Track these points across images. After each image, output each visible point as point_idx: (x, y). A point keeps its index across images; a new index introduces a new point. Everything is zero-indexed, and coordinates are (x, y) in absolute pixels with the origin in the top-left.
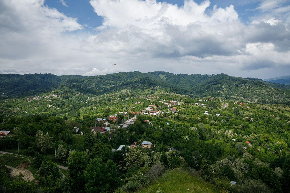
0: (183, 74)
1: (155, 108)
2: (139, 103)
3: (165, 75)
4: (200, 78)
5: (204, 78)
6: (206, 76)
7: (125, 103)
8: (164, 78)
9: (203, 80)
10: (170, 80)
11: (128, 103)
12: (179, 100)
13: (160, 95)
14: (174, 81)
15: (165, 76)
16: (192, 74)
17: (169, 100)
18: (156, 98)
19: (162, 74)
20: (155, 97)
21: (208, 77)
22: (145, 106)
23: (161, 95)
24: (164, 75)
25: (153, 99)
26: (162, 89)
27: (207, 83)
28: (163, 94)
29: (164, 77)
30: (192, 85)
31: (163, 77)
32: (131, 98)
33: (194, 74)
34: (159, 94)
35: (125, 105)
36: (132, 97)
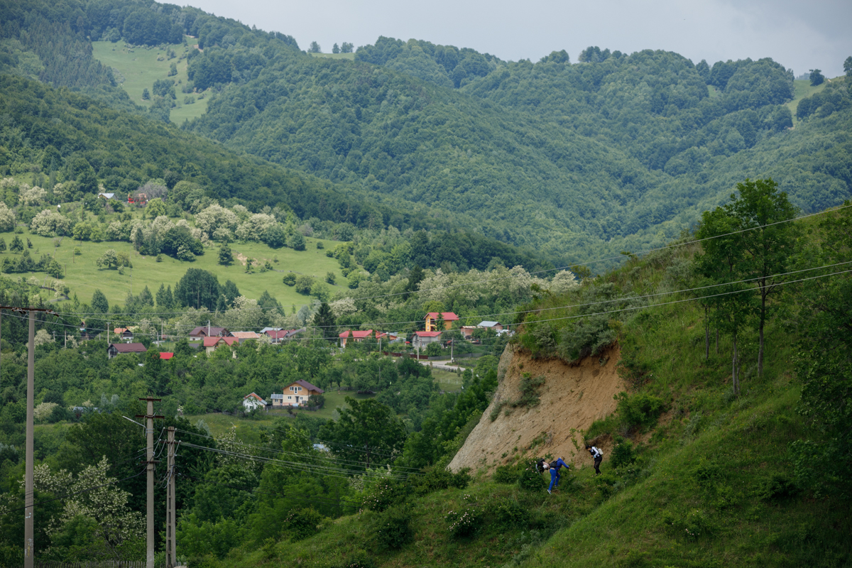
0: (428, 48)
3: (179, 50)
4: (682, 104)
5: (741, 115)
6: (766, 84)
8: (178, 89)
9: (735, 134)
10: (279, 126)
14: (342, 148)
15: (183, 67)
16: (564, 56)
19: (137, 41)
21: (784, 93)
24: (158, 52)
26: (300, 247)
27: (832, 172)
29: (162, 73)
30: (597, 204)
31: (164, 88)
33: (590, 53)
36: (43, 336)
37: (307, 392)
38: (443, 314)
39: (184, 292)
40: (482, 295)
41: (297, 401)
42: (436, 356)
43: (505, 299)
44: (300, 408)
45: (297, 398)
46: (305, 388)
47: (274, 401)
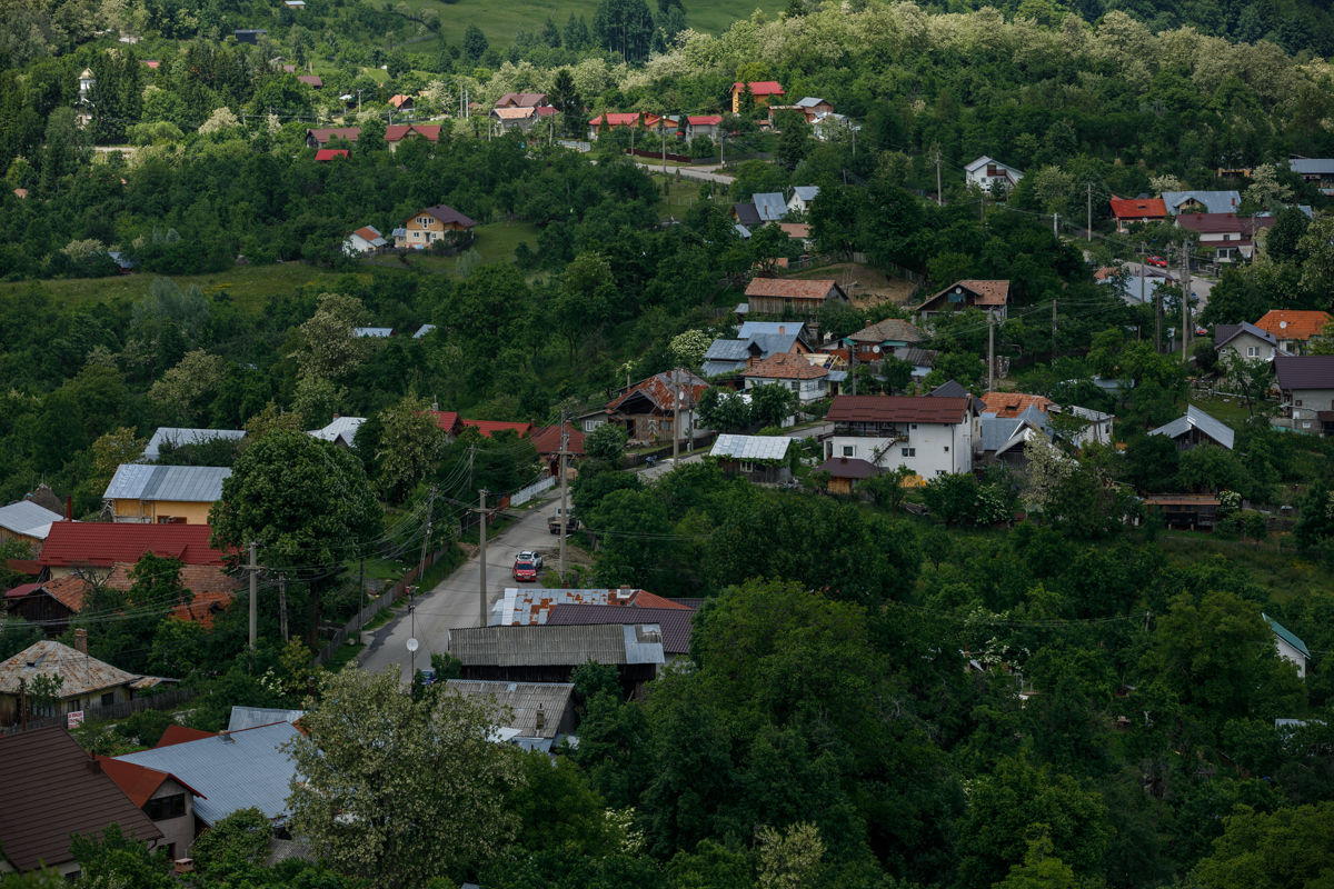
1: (891, 328)
2: (418, 236)
7: (107, 237)
11: (167, 236)
12: (1301, 166)
13: (846, 59)
17: (1082, 161)
18: (766, 126)
20: (748, 100)
22: (656, 299)
23: (882, 58)
25: (704, 153)
28: (919, 43)
32: (206, 128)
34: (828, 50)
35: (111, 292)
36: (221, 117)
37: (441, 226)
38: (751, 84)
39: (603, 24)
40: (850, 48)
41: (428, 240)
42: (703, 157)
43: (880, 56)
44: (425, 252)
45: (428, 235)
46: (438, 219)
47: (397, 240)
